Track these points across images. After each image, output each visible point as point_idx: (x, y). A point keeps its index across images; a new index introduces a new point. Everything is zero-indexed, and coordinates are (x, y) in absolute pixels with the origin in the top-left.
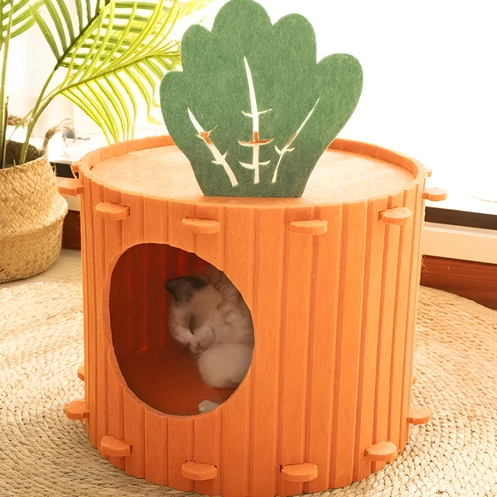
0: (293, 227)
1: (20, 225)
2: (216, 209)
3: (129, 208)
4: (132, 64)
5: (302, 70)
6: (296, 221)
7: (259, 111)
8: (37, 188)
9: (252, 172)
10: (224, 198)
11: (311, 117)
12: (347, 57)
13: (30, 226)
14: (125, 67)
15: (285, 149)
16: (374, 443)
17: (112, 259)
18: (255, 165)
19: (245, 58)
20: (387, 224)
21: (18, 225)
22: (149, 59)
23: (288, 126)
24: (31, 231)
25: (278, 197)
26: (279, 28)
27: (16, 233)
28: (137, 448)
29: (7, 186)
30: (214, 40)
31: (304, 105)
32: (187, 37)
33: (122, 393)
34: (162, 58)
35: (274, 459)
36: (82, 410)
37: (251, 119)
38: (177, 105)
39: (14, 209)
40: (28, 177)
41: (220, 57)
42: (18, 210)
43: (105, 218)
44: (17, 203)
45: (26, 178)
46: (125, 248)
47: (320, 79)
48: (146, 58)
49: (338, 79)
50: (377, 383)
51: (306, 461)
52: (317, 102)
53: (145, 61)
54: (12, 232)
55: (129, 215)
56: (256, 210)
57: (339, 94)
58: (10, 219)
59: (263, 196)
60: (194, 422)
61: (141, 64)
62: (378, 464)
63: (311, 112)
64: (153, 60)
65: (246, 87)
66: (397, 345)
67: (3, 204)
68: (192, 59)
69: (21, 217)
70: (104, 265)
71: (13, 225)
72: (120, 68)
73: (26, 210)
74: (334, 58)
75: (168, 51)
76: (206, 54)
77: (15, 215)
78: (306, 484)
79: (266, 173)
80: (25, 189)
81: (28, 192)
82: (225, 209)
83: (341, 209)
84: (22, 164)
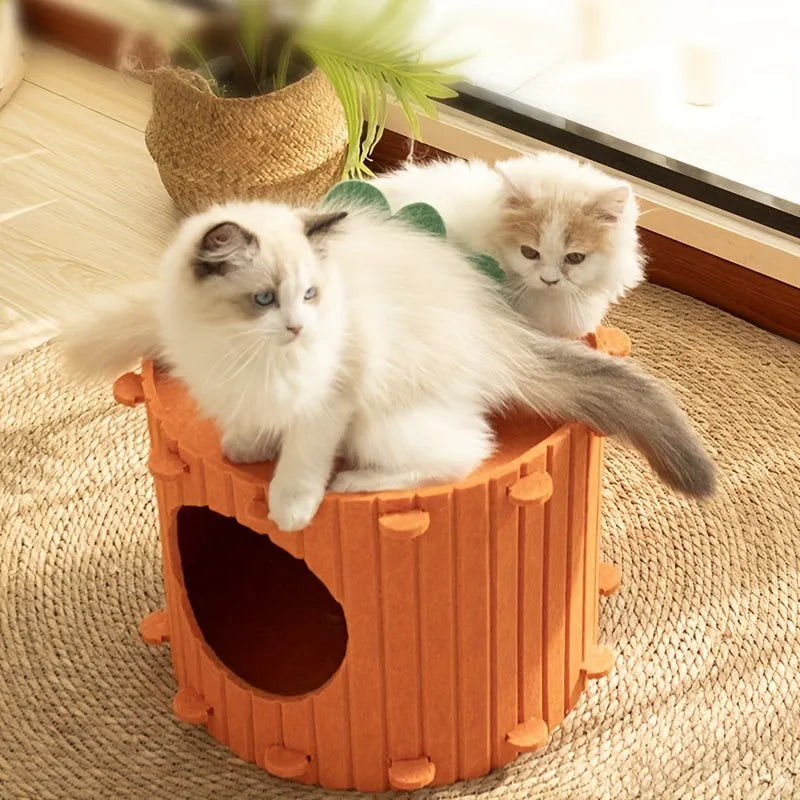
1: (273, 171)
3: (188, 466)
6: (389, 512)
8: (300, 119)
13: (287, 172)
16: (521, 721)
21: (269, 170)
24: (287, 179)
27: (267, 182)
28: (218, 713)
29: (255, 120)
39: (265, 149)
40: (287, 105)
42: (271, 151)
44: (269, 141)
45: (284, 108)
51: (424, 754)
54: (261, 180)
58: (259, 163)
67: (249, 144)
69: (274, 160)
71: (263, 171)
73: (283, 150)
77: (265, 158)
80: (281, 121)
81: (285, 125)
84: (279, 89)
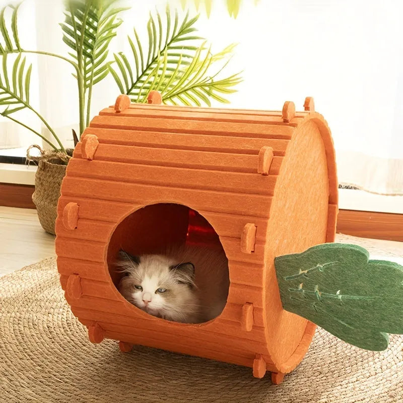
4: (183, 92)
14: (178, 94)
22: (194, 88)
34: (203, 87)
48: (192, 88)
53: (192, 90)
61: (189, 92)
64: (197, 89)
72: (174, 95)
75: (206, 83)
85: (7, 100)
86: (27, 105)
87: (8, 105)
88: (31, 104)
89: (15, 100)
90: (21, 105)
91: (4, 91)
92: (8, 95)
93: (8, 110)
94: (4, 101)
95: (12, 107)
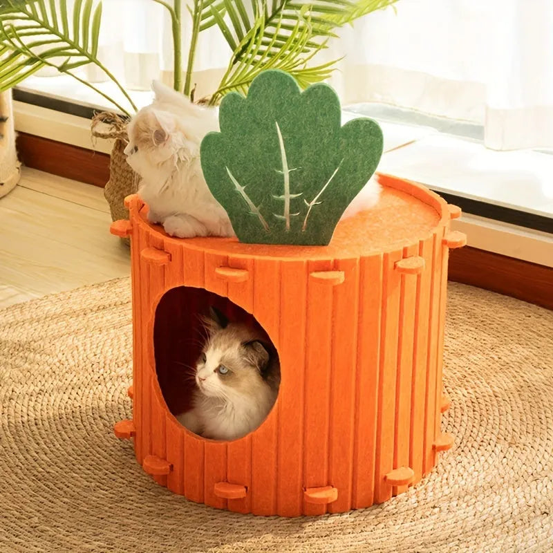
0: (313, 277)
2: (246, 260)
3: (171, 255)
5: (327, 133)
6: (316, 271)
7: (289, 169)
9: (283, 222)
10: (258, 245)
11: (336, 174)
12: (368, 123)
15: (313, 203)
16: (395, 468)
17: (157, 298)
18: (286, 216)
19: (277, 123)
20: (403, 273)
23: (316, 182)
25: (307, 245)
26: (307, 97)
28: (177, 467)
30: (249, 107)
31: (330, 163)
32: (225, 105)
33: (164, 417)
35: (299, 482)
36: (129, 429)
37: (282, 176)
38: (216, 162)
41: (254, 121)
43: (150, 263)
46: (168, 289)
47: (344, 141)
49: (360, 141)
50: (397, 414)
51: (329, 484)
52: (342, 162)
55: (171, 260)
56: (281, 262)
57: (361, 155)
59: (293, 244)
60: (227, 447)
62: (399, 488)
63: (337, 170)
65: (278, 147)
66: (417, 379)
68: (228, 123)
70: (149, 302)
74: (356, 124)
76: (242, 118)
78: (329, 505)
79: (296, 223)
82: (254, 260)
83: (358, 261)
85: (66, 51)
86: (92, 59)
87: (67, 57)
88: (98, 58)
89: (75, 51)
90: (85, 58)
91: (60, 38)
92: (66, 44)
93: (69, 63)
94: (62, 51)
95: (74, 60)
